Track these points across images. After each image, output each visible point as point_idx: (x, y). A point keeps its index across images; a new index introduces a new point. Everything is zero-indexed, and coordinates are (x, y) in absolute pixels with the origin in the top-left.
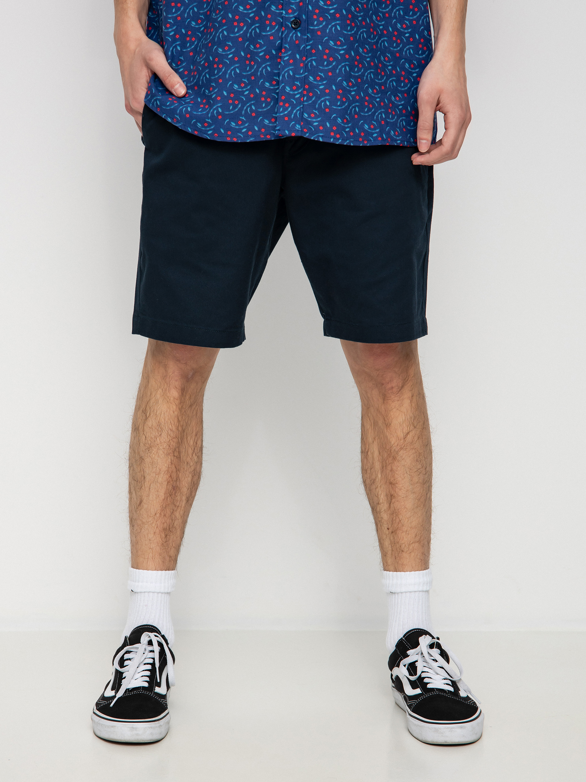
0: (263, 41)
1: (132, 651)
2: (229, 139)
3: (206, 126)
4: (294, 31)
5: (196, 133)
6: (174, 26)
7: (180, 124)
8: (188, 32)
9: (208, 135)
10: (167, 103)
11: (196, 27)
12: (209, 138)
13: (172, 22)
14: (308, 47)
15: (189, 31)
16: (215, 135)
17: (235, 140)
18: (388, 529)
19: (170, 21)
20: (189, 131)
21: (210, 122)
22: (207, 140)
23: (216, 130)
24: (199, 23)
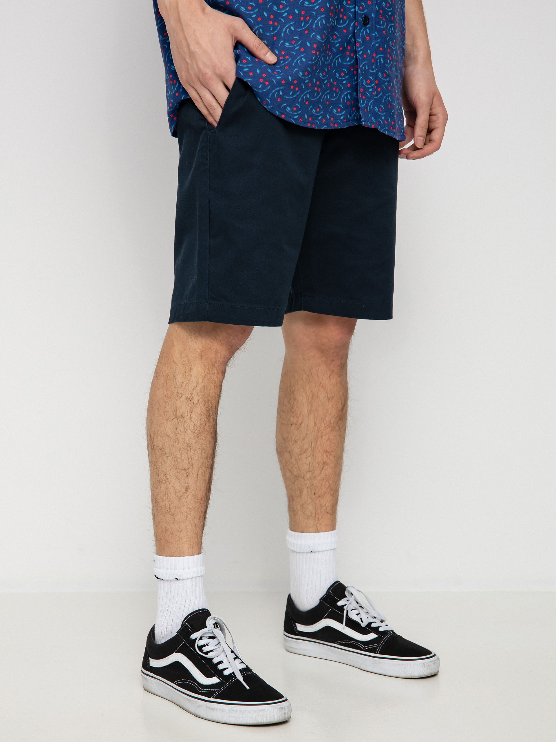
0: (338, 33)
1: (203, 637)
2: (310, 125)
3: (295, 110)
4: (364, 28)
5: (283, 117)
6: (255, 9)
7: (269, 107)
8: (270, 16)
9: (294, 119)
10: (259, 86)
11: (278, 12)
12: (294, 123)
13: (254, 5)
14: (377, 45)
15: (272, 14)
16: (300, 120)
17: (313, 126)
18: (315, 494)
19: (251, 4)
20: (277, 114)
21: (299, 106)
22: (293, 124)
23: (301, 116)
24: (281, 8)
